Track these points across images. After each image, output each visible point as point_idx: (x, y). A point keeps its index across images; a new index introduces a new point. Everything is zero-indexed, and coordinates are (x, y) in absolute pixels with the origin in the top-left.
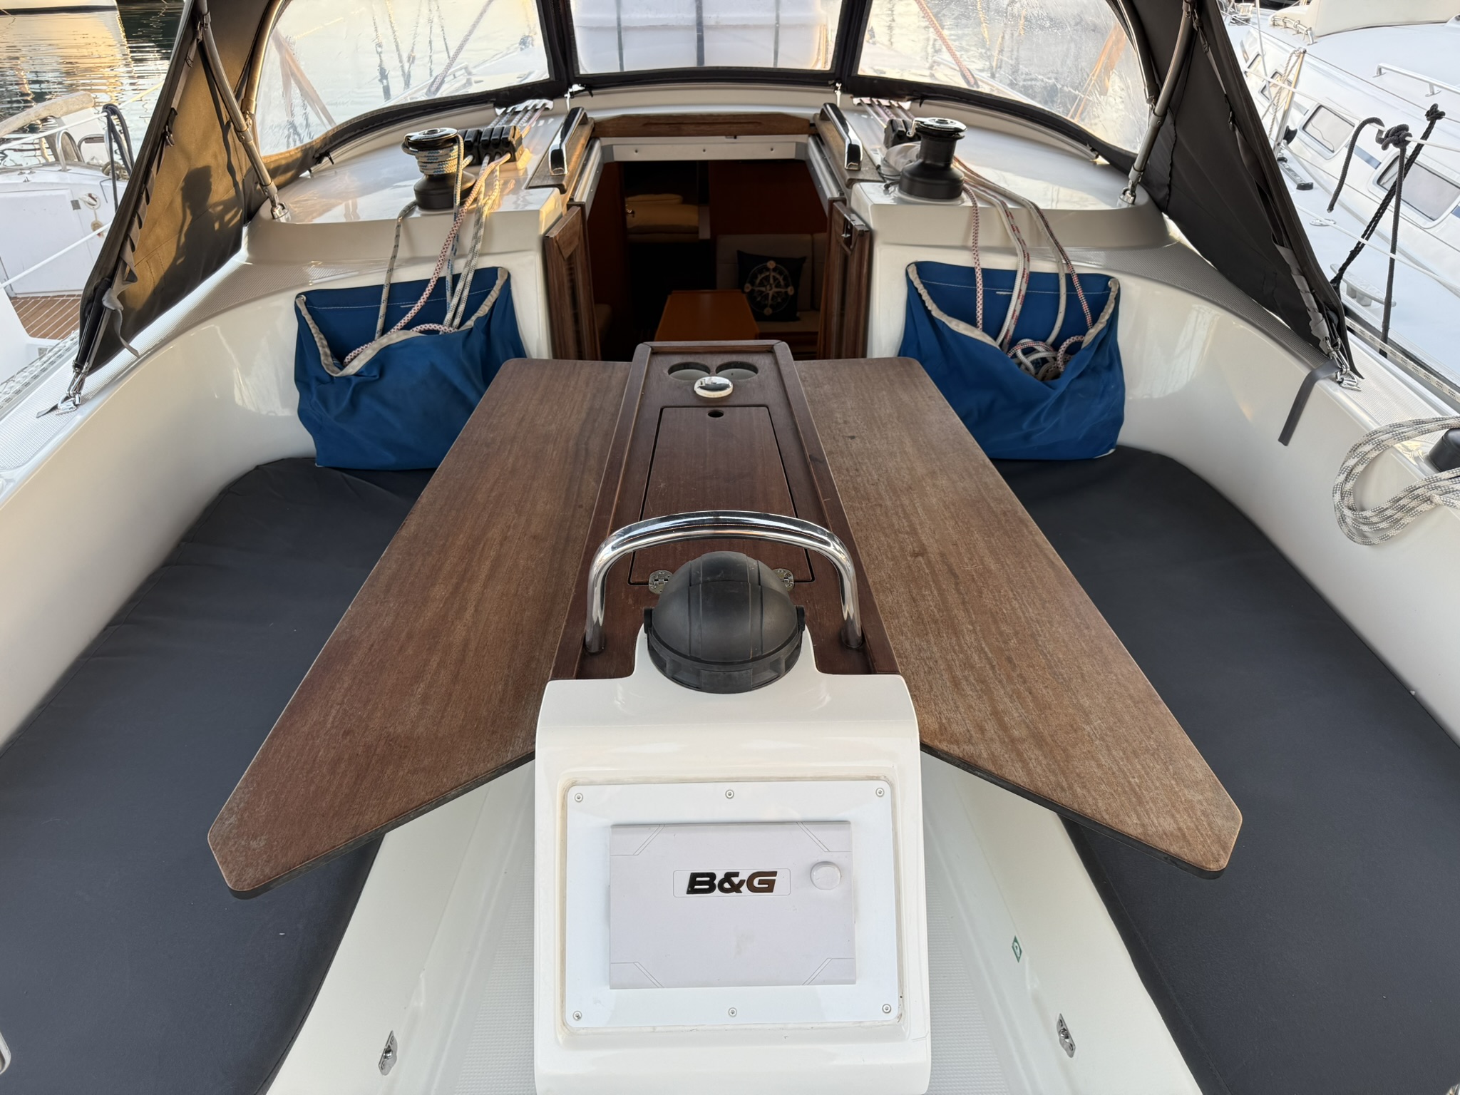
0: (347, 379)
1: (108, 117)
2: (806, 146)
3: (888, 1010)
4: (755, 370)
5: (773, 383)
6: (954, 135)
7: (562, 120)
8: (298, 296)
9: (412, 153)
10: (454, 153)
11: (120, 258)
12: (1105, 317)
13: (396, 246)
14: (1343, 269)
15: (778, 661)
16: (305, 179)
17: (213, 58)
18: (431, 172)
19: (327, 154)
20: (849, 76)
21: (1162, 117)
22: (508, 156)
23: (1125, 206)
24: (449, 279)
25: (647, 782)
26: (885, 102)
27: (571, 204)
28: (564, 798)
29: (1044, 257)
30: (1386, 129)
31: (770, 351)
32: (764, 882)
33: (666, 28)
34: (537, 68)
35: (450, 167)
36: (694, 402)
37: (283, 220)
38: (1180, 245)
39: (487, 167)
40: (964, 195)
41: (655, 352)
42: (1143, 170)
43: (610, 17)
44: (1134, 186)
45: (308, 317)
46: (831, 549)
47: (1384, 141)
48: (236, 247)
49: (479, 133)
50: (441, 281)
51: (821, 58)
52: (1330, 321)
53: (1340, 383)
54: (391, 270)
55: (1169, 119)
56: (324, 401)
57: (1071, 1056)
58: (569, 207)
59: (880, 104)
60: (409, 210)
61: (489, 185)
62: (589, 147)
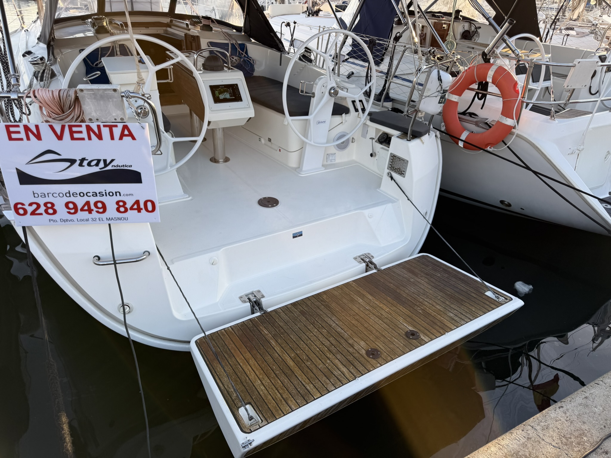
2: (166, 30)
12: (245, 51)
18: (99, 25)
20: (173, 13)
26: (184, 20)
29: (233, 41)
30: (286, 23)
34: (94, 9)
38: (254, 42)
42: (245, 29)
47: (286, 26)
50: (113, 47)
52: (281, 45)
53: (286, 54)
55: (247, 16)
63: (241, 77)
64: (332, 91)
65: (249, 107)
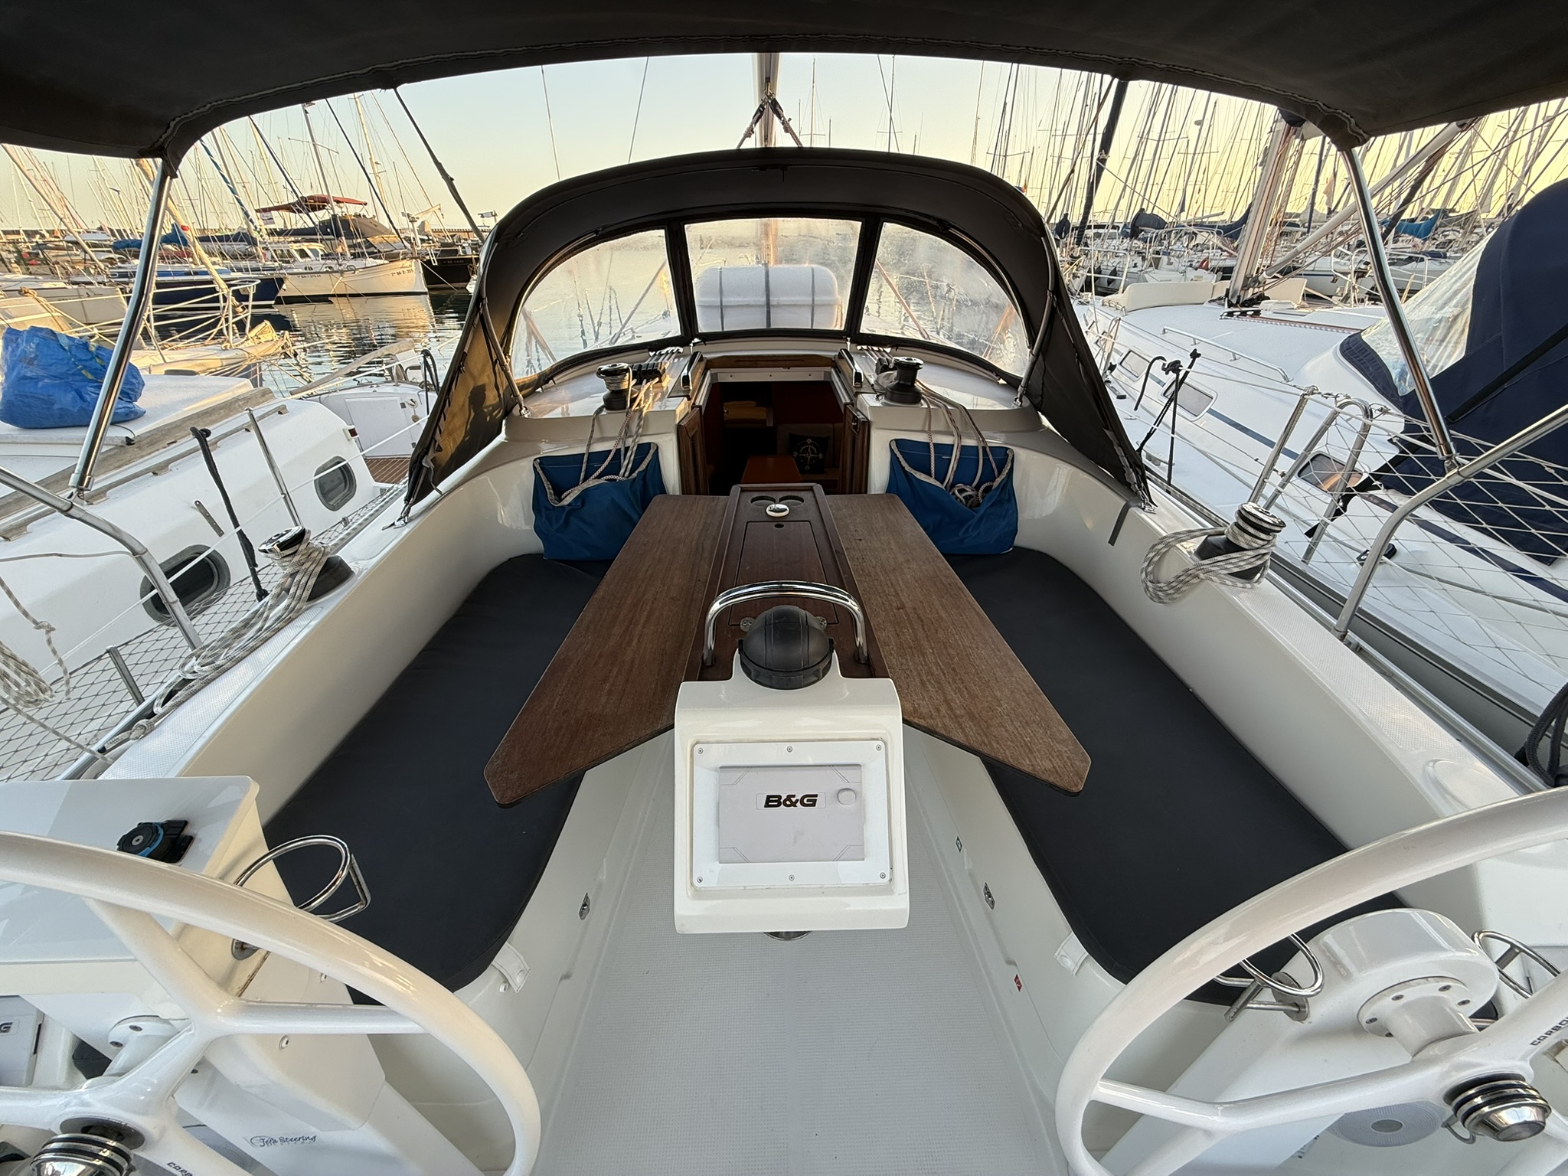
0: (563, 507)
1: (424, 357)
2: (830, 373)
3: (883, 876)
4: (802, 501)
5: (813, 508)
6: (917, 366)
7: (688, 358)
8: (535, 460)
9: (602, 378)
10: (627, 377)
11: (433, 438)
12: (1006, 471)
13: (593, 431)
14: (1143, 444)
15: (818, 670)
16: (539, 392)
17: (489, 324)
18: (613, 388)
19: (552, 378)
20: (855, 333)
21: (1037, 356)
22: (657, 379)
23: (1016, 407)
24: (623, 450)
25: (740, 742)
26: (875, 348)
27: (693, 407)
28: (692, 751)
29: (970, 437)
30: (1167, 363)
31: (811, 489)
32: (811, 801)
33: (748, 306)
34: (674, 329)
35: (625, 386)
36: (766, 519)
37: (526, 416)
38: (1048, 429)
39: (645, 386)
40: (922, 401)
41: (743, 490)
42: (1026, 386)
43: (716, 299)
44: (1021, 396)
45: (540, 472)
46: (849, 603)
47: (1166, 370)
48: (499, 432)
49: (640, 366)
50: (618, 451)
51: (838, 324)
52: (1137, 474)
53: (1143, 509)
54: (589, 445)
56: (549, 520)
57: (992, 908)
58: (692, 408)
59: (873, 350)
60: (600, 410)
61: (647, 395)
62: (704, 375)
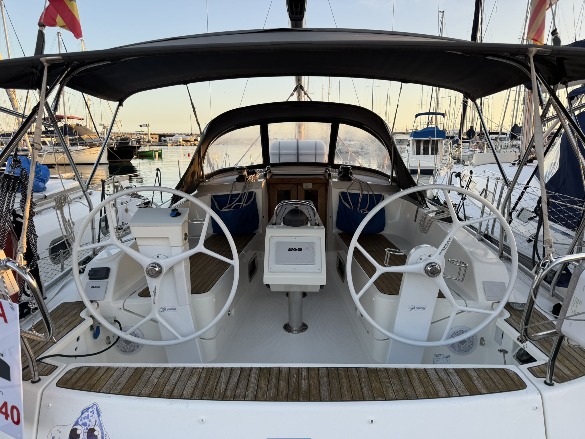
0: (222, 212)
3: (319, 270)
8: (212, 195)
10: (246, 171)
13: (232, 188)
15: (304, 222)
18: (240, 174)
20: (332, 164)
22: (255, 175)
23: (389, 185)
25: (282, 237)
28: (270, 238)
29: (365, 191)
30: (457, 174)
32: (300, 249)
33: (290, 154)
34: (260, 161)
35: (245, 174)
37: (206, 185)
40: (352, 181)
42: (392, 178)
43: (277, 152)
44: (391, 181)
45: (214, 200)
46: (314, 207)
50: (242, 194)
51: (326, 160)
53: (424, 209)
60: (235, 182)
61: (252, 178)
63: (321, 236)
64: (429, 269)
65: (321, 273)
